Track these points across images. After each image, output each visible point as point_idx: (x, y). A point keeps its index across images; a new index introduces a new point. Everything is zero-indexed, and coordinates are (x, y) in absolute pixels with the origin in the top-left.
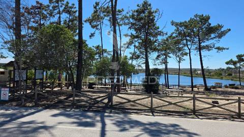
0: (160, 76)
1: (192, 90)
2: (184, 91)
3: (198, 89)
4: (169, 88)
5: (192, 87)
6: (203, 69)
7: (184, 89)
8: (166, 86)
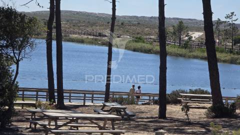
0: (21, 47)
1: (162, 113)
2: (128, 118)
3: (187, 108)
4: (61, 106)
5: (163, 100)
6: (208, 23)
7: (130, 109)
8: (51, 97)
